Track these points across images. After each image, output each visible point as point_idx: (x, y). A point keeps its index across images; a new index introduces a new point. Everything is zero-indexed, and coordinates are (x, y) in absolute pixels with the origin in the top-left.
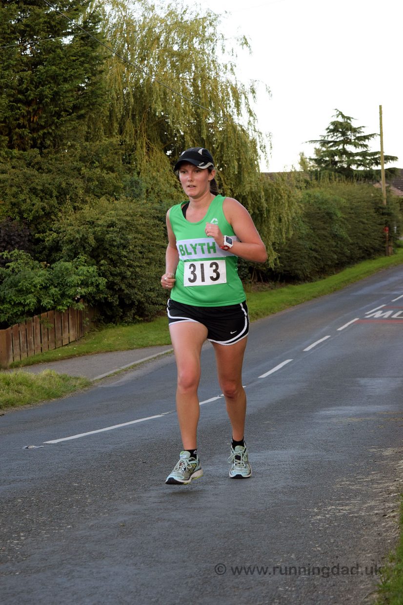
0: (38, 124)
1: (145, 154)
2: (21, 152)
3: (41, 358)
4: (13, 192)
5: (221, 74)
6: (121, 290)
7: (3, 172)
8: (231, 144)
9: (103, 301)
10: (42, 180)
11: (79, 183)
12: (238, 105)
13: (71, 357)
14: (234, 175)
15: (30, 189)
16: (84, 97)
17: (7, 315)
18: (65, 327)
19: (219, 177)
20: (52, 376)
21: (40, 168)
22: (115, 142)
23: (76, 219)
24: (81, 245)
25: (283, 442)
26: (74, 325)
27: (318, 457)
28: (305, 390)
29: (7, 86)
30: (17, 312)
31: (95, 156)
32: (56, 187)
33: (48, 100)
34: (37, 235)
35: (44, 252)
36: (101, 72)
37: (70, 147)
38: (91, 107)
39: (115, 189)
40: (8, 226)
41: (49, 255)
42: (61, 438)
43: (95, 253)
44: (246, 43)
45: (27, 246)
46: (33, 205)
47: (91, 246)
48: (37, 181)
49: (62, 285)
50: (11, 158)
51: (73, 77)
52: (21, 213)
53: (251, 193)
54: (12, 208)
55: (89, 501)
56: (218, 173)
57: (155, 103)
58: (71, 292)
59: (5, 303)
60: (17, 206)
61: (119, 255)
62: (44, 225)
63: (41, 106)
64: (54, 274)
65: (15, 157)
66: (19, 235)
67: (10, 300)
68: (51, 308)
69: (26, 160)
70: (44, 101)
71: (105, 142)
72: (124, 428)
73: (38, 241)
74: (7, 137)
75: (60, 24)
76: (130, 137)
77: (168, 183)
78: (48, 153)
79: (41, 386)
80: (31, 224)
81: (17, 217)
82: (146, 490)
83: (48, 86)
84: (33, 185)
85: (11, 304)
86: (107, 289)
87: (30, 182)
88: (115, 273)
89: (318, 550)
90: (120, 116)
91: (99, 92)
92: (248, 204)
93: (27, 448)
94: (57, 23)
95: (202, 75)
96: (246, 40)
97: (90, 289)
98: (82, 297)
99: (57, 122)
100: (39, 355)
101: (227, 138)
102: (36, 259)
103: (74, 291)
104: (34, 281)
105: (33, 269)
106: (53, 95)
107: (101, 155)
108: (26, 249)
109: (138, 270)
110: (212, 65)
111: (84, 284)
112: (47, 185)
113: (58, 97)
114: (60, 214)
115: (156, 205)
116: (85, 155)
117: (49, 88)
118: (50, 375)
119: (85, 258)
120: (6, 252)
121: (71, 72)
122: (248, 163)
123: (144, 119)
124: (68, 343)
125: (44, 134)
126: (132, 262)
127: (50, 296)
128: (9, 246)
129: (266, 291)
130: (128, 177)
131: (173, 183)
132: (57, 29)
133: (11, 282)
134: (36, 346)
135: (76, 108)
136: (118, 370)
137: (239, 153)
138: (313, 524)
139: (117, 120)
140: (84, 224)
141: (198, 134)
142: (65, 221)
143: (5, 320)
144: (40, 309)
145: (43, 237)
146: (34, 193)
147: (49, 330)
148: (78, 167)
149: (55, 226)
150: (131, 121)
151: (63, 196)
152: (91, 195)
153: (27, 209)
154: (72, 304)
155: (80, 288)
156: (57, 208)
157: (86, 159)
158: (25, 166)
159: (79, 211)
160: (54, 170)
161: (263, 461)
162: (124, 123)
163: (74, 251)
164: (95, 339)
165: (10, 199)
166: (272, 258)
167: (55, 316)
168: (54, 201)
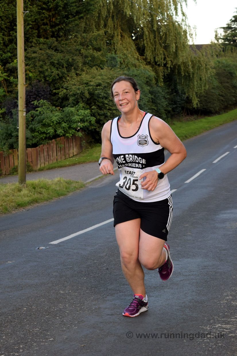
0: (55, 22)
1: (119, 39)
2: (45, 40)
3: (56, 165)
4: (40, 65)
7: (34, 52)
8: (171, 33)
9: (93, 130)
10: (57, 57)
11: (79, 59)
12: (176, 9)
13: (74, 164)
14: (174, 52)
15: (50, 62)
16: (83, 6)
17: (37, 139)
18: (71, 146)
19: (164, 53)
20: (62, 181)
21: (56, 50)
22: (101, 34)
23: (78, 81)
24: (81, 97)
26: (76, 145)
27: (214, 267)
28: (212, 194)
30: (42, 137)
31: (89, 42)
32: (66, 61)
33: (61, 8)
34: (54, 91)
35: (59, 101)
38: (87, 12)
39: (101, 62)
40: (37, 85)
41: (62, 102)
42: (61, 238)
43: (89, 102)
45: (48, 97)
46: (52, 72)
47: (86, 98)
48: (54, 58)
49: (70, 121)
50: (39, 44)
52: (45, 77)
53: (183, 63)
54: (40, 74)
56: (163, 51)
57: (126, 8)
58: (74, 126)
59: (35, 132)
60: (42, 73)
61: (103, 103)
63: (57, 12)
64: (64, 115)
65: (42, 43)
66: (44, 91)
67: (38, 131)
68: (62, 135)
69: (47, 44)
70: (58, 9)
71: (95, 33)
72: (100, 228)
73: (55, 94)
74: (37, 31)
76: (111, 29)
77: (133, 57)
78: (61, 41)
79: (54, 189)
80: (51, 84)
81: (43, 80)
84: (51, 61)
85: (39, 132)
86: (96, 124)
87: (50, 59)
88: (101, 114)
90: (105, 17)
91: (92, 3)
92: (181, 70)
93: (39, 249)
97: (86, 124)
98: (81, 128)
99: (67, 22)
100: (55, 163)
101: (169, 29)
102: (54, 105)
103: (76, 125)
104: (52, 119)
105: (52, 111)
106: (64, 5)
107: (93, 42)
108: (48, 99)
109: (114, 112)
111: (82, 121)
112: (60, 60)
113: (67, 6)
114: (68, 78)
115: (126, 72)
116: (83, 42)
118: (59, 181)
119: (83, 105)
120: (36, 101)
122: (181, 45)
123: (119, 18)
124: (73, 156)
125: (59, 29)
126: (111, 107)
127: (62, 128)
128: (38, 97)
129: (192, 121)
130: (109, 55)
131: (136, 57)
133: (39, 120)
134: (54, 158)
135: (78, 13)
137: (176, 40)
139: (103, 19)
140: (82, 84)
141: (151, 27)
142: (71, 82)
143: (35, 142)
144: (56, 136)
145: (58, 92)
146: (53, 65)
147: (61, 148)
148: (79, 49)
149: (65, 85)
150: (112, 19)
151: (70, 67)
152: (86, 66)
153: (48, 75)
154: (75, 133)
155: (79, 123)
156: (66, 74)
157: (84, 44)
158: (47, 48)
159: (80, 76)
160: (65, 51)
161: (179, 271)
162: (107, 21)
163: (76, 101)
164: (89, 154)
165: (39, 69)
166: (195, 102)
167: (65, 140)
168: (65, 70)
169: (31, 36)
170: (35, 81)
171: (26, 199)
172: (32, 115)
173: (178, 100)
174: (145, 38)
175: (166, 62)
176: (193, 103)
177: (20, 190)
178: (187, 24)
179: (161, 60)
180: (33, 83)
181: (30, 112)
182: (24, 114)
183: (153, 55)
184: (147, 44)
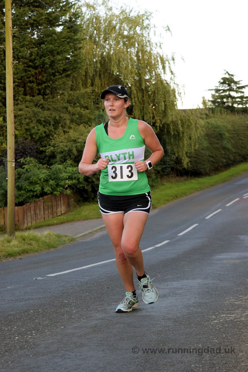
0: (41, 80)
2: (32, 97)
3: (44, 224)
4: (26, 122)
5: (153, 49)
6: (93, 182)
7: (20, 110)
8: (160, 91)
9: (82, 188)
10: (44, 114)
11: (67, 116)
12: (164, 68)
13: (62, 223)
14: (162, 110)
15: (37, 120)
16: (70, 64)
17: (23, 198)
18: (58, 205)
19: (152, 112)
20: (51, 234)
21: (43, 107)
22: (88, 91)
23: (65, 138)
24: (68, 154)
25: (193, 275)
26: (64, 203)
27: (214, 284)
28: (207, 243)
29: (23, 57)
30: (29, 195)
31: (76, 100)
32: (53, 119)
33: (48, 66)
35: (46, 159)
36: (80, 48)
37: (61, 94)
38: (74, 70)
39: (89, 120)
40: (23, 143)
41: (49, 161)
42: (57, 273)
43: (77, 159)
44: (169, 30)
45: (35, 155)
46: (39, 130)
47: (74, 155)
48: (41, 115)
49: (57, 179)
50: (25, 102)
51: (63, 52)
52: (31, 135)
53: (173, 122)
54: (26, 132)
55: (74, 311)
56: (152, 110)
57: (113, 67)
58: (62, 183)
59: (22, 190)
60: (29, 131)
62: (45, 142)
63: (43, 69)
64: (52, 172)
65: (28, 101)
66: (30, 148)
67: (25, 188)
68: (50, 193)
69: (34, 103)
70: (45, 67)
71: (83, 91)
72: (95, 266)
73: (42, 152)
74: (23, 89)
75: (55, 19)
76: (98, 88)
78: (48, 98)
79: (44, 241)
80: (37, 141)
81: (29, 137)
82: (109, 305)
83: (48, 57)
84: (38, 118)
86: (84, 182)
87: (37, 116)
89: (216, 342)
90: (91, 75)
91: (79, 61)
92: (170, 129)
93: (36, 279)
94: (53, 19)
95: (142, 50)
96: (169, 28)
97: (74, 181)
98: (69, 186)
99: (53, 79)
100: (43, 222)
101: (158, 88)
102: (41, 163)
103: (64, 182)
104: (38, 177)
105: (39, 169)
106: (51, 63)
107: (80, 99)
108: (35, 157)
110: (148, 44)
111: (70, 178)
112: (47, 118)
113: (54, 64)
114: (55, 136)
116: (71, 99)
117: (48, 58)
118: (49, 234)
119: (71, 162)
120: (22, 159)
121: (61, 48)
122: (170, 103)
123: (106, 77)
124: (60, 214)
125: (45, 86)
127: (49, 186)
128: (24, 155)
129: (182, 182)
130: (97, 112)
132: (53, 22)
133: (26, 177)
134: (41, 216)
135: (65, 70)
136: (91, 231)
137: (165, 98)
138: (212, 326)
139: (90, 78)
140: (70, 142)
141: (139, 86)
142: (58, 140)
143: (22, 201)
144: (43, 194)
145: (45, 149)
146: (39, 123)
147: (49, 207)
148: (66, 106)
149: (52, 143)
150: (99, 78)
151: (57, 124)
152: (74, 123)
153: (35, 133)
154: (63, 191)
155: (68, 181)
156: (53, 132)
157: (71, 101)
158: (34, 106)
159: (67, 134)
160: (52, 108)
161: (181, 287)
162: (94, 80)
163: (64, 158)
164: (77, 212)
165: (25, 126)
166: (186, 161)
167: (53, 198)
168: (52, 127)
169: (17, 94)
170: (21, 139)
171: (16, 249)
172: (18, 173)
173: (168, 161)
174: (133, 97)
175: (155, 121)
176: (183, 163)
177: (9, 242)
178: (176, 83)
179: (149, 119)
180: (19, 141)
181: (17, 170)
182: (12, 164)
183: (142, 114)
184: (135, 103)
